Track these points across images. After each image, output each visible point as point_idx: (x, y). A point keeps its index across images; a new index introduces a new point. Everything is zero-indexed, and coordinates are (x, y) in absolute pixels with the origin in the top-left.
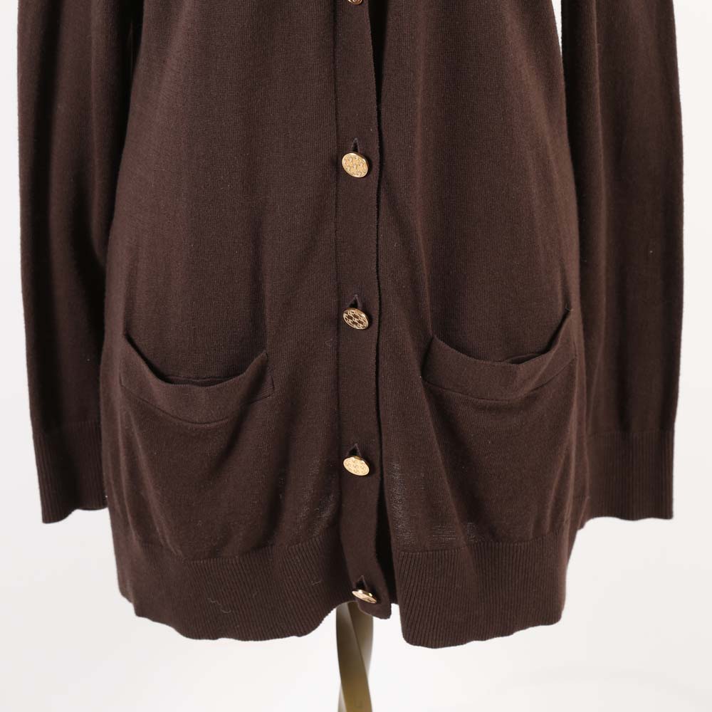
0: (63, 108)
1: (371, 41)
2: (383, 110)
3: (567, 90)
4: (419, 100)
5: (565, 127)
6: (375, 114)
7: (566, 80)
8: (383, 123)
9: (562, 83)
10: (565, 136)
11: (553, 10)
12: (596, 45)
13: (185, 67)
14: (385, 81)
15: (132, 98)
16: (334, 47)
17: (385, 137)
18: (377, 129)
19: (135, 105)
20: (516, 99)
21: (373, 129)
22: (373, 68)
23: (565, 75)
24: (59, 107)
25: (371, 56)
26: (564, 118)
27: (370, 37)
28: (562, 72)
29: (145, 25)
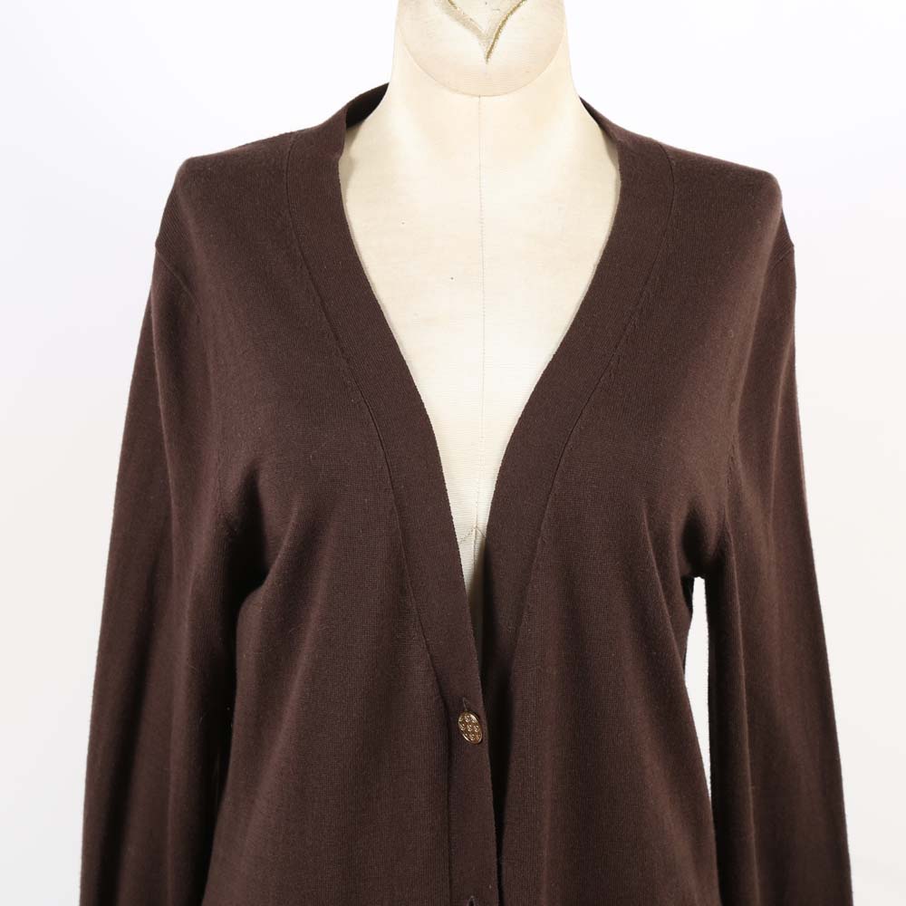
0: (132, 851)
1: (491, 785)
2: (504, 864)
3: (717, 839)
4: (545, 853)
5: (715, 881)
6: (495, 868)
7: (716, 828)
8: (504, 879)
9: (712, 831)
10: (716, 892)
11: (699, 750)
12: (750, 789)
13: (277, 810)
14: (507, 829)
15: (216, 840)
16: (449, 790)
17: (506, 896)
18: (497, 886)
19: (218, 850)
20: (657, 851)
21: (493, 886)
22: (493, 816)
23: (715, 821)
24: (129, 849)
25: (491, 803)
26: (715, 872)
27: (490, 781)
28: (711, 819)
29: (232, 760)
